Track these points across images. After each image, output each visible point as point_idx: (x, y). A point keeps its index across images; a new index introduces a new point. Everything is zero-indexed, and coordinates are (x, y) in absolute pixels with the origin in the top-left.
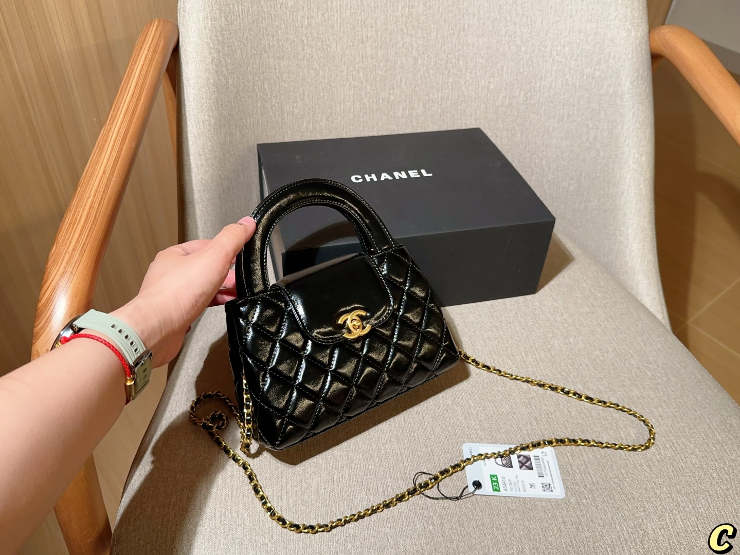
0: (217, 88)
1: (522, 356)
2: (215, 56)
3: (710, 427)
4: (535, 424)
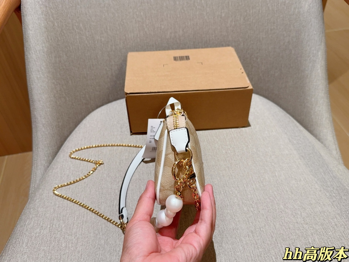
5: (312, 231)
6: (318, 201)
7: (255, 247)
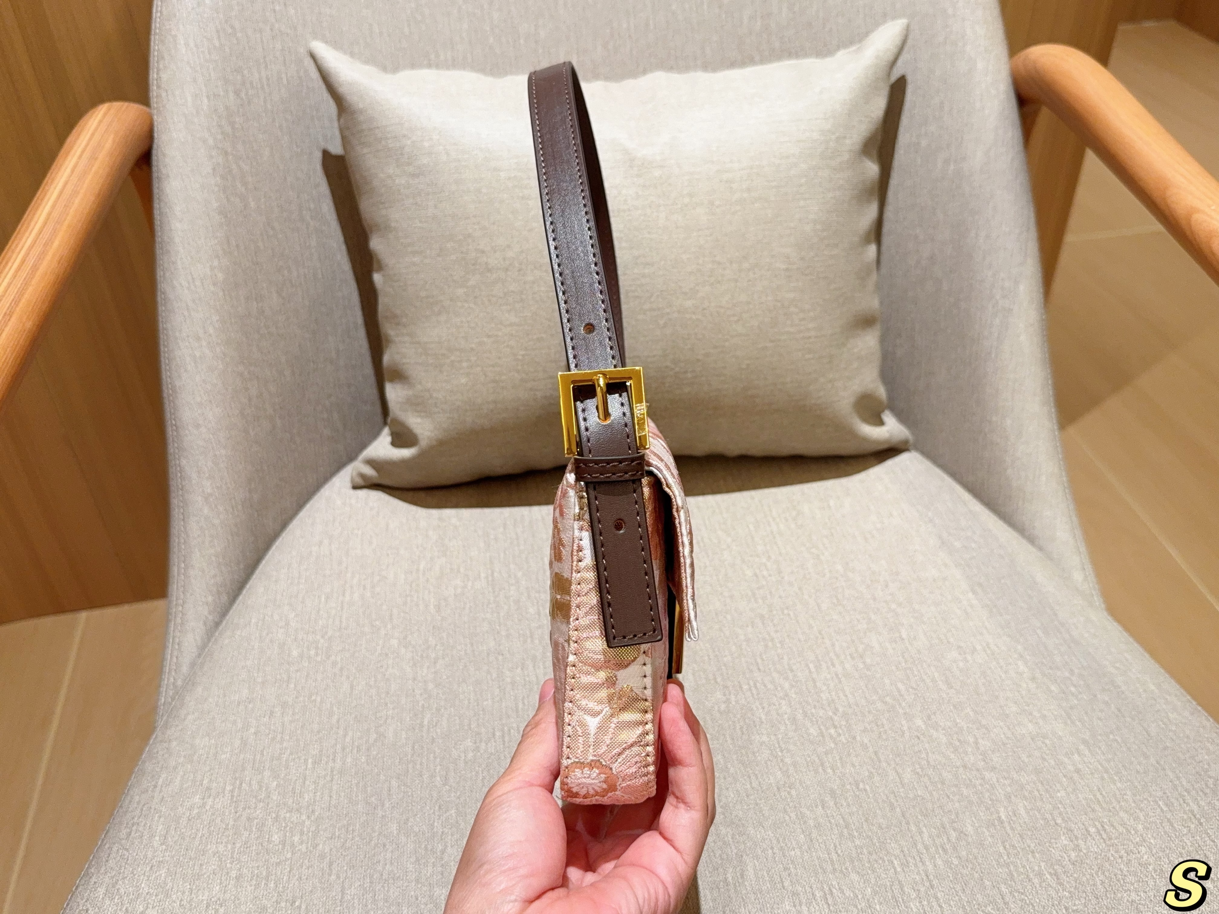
0: (226, 217)
1: (810, 672)
2: (220, 160)
3: (1175, 787)
4: (832, 803)
5: (1009, 788)
6: (1026, 708)
7: (841, 835)
